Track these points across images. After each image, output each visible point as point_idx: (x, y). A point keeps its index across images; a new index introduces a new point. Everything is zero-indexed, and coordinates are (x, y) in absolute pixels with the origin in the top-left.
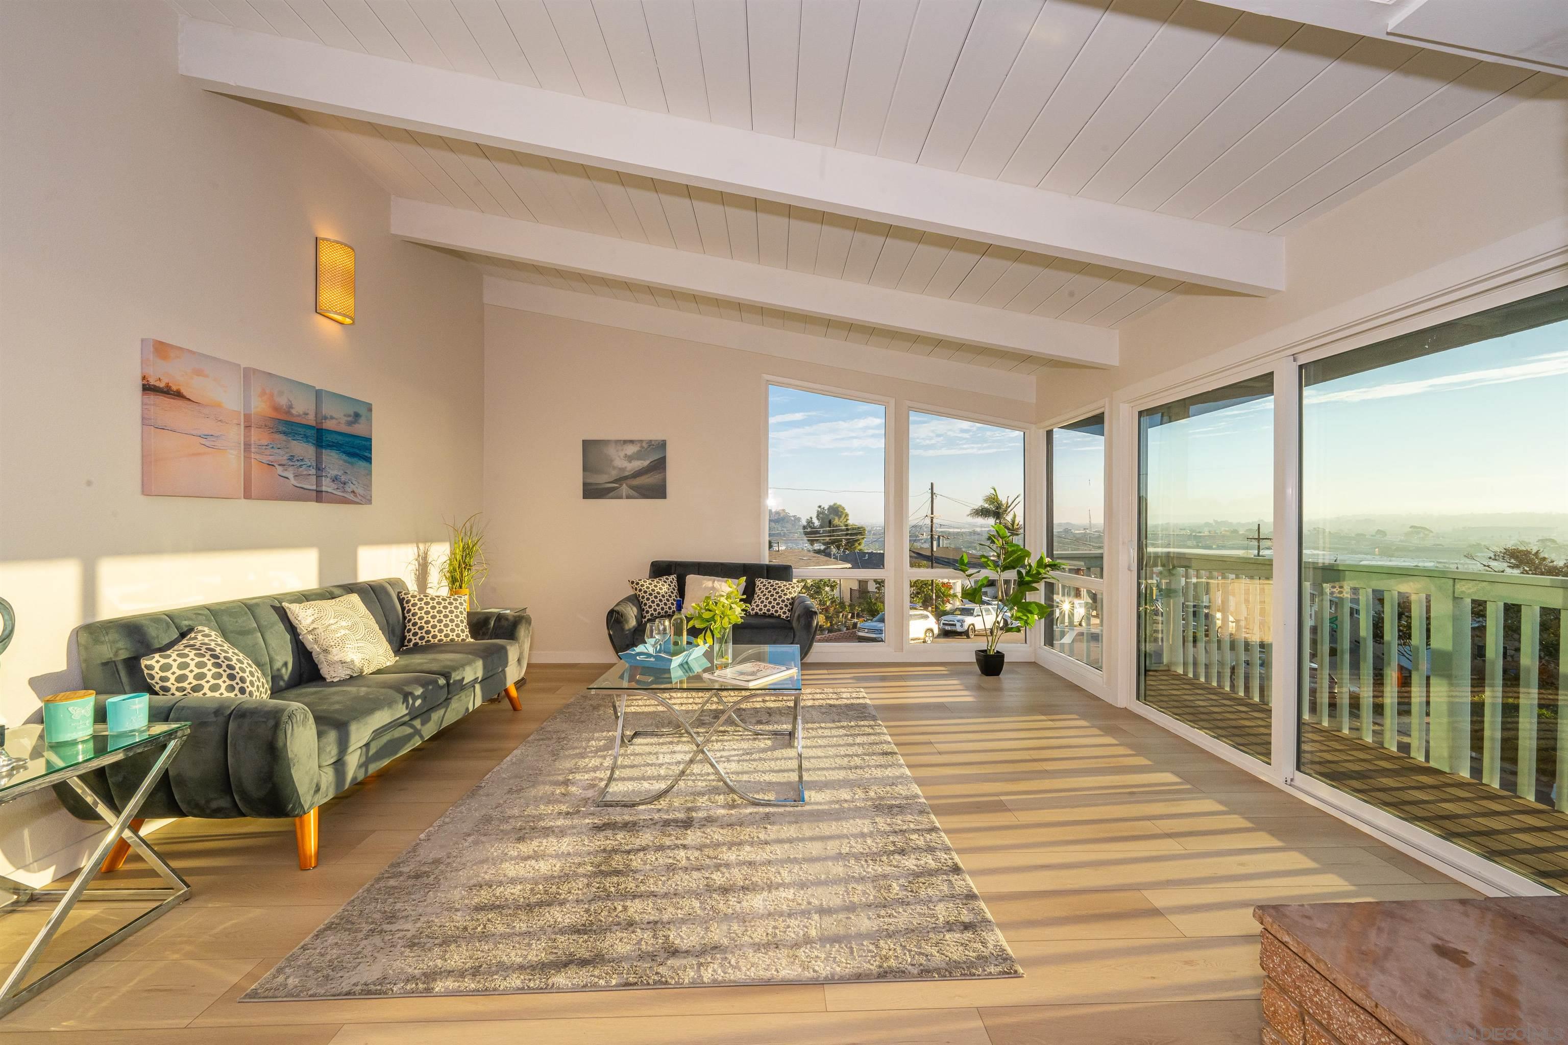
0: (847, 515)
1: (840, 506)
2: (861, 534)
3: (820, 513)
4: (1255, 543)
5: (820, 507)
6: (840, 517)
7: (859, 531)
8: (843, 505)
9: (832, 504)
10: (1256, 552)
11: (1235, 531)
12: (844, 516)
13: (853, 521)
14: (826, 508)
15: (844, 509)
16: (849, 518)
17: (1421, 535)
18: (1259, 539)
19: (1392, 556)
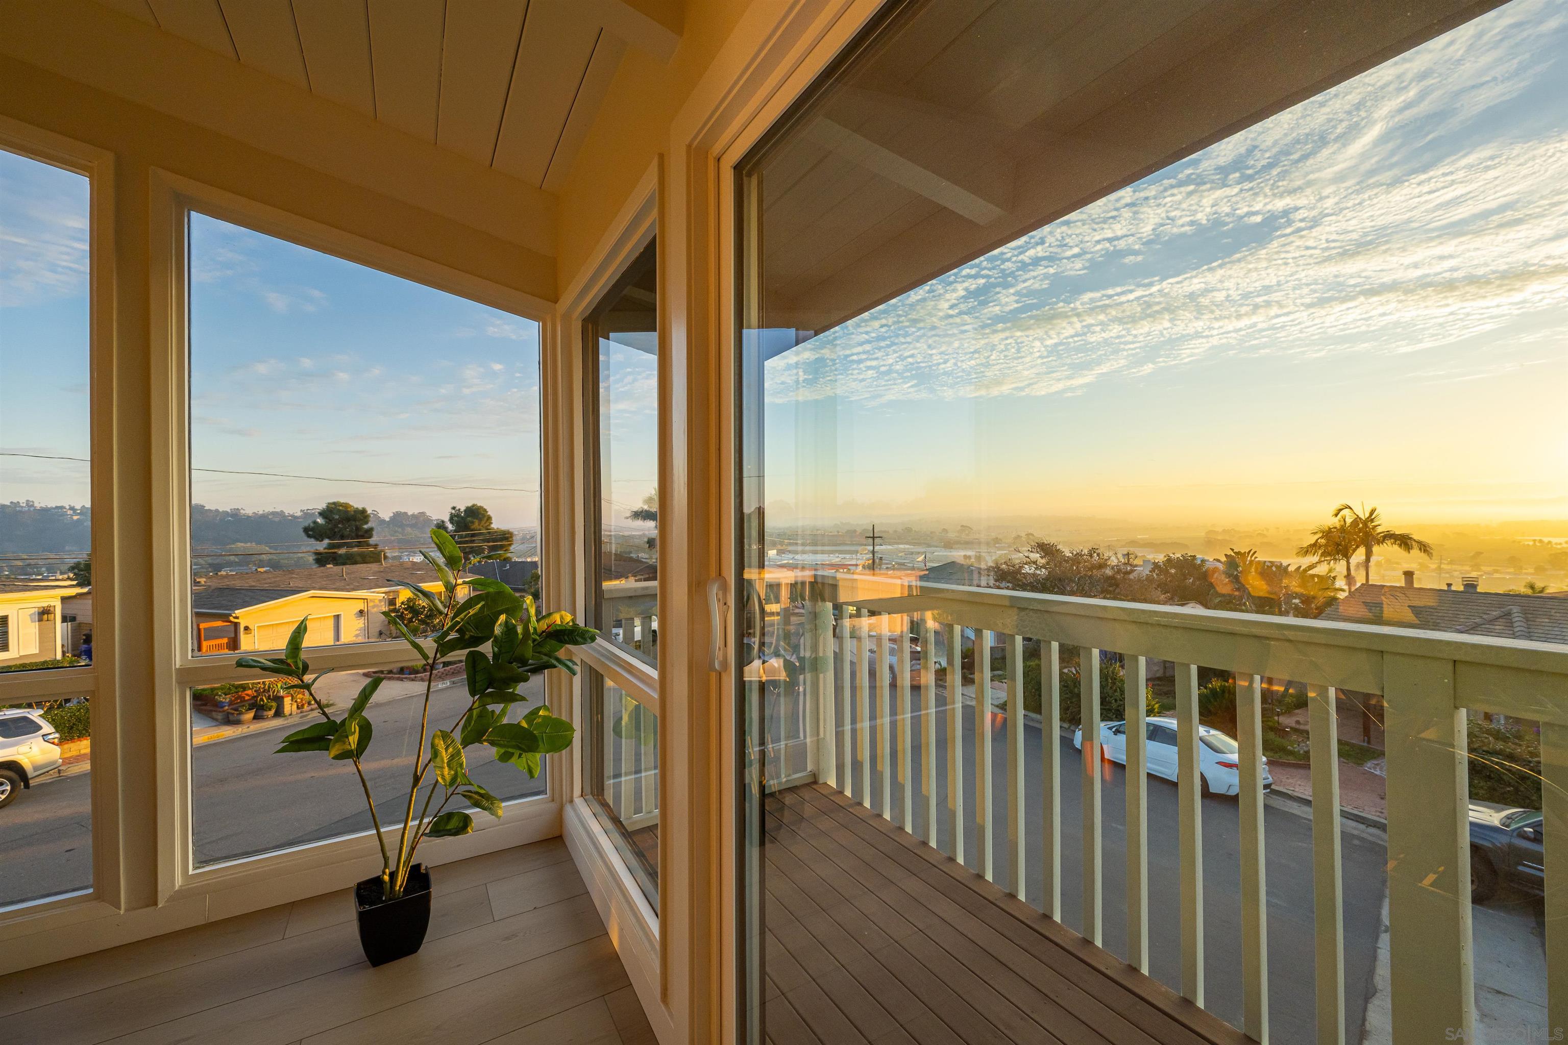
0: (489, 518)
1: (481, 507)
2: (506, 539)
3: (455, 516)
4: (871, 540)
5: (454, 508)
6: (480, 520)
7: (506, 537)
8: (485, 507)
9: (470, 505)
10: (871, 548)
11: (855, 531)
12: (485, 519)
13: (497, 524)
14: (463, 509)
15: (485, 510)
16: (493, 520)
17: (967, 532)
18: (873, 538)
19: (952, 548)
